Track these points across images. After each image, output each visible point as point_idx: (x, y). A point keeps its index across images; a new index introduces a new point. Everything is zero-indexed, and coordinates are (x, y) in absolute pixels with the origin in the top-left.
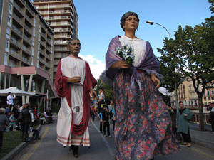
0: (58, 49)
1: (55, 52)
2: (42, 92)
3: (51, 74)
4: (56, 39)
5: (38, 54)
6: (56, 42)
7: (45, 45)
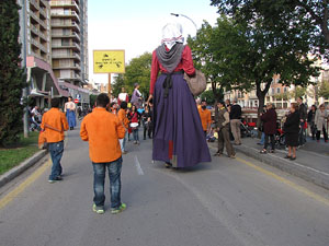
0: (58, 23)
1: (53, 28)
2: (43, 89)
3: (50, 62)
4: (53, 8)
5: (29, 32)
6: (54, 12)
7: (37, 18)
